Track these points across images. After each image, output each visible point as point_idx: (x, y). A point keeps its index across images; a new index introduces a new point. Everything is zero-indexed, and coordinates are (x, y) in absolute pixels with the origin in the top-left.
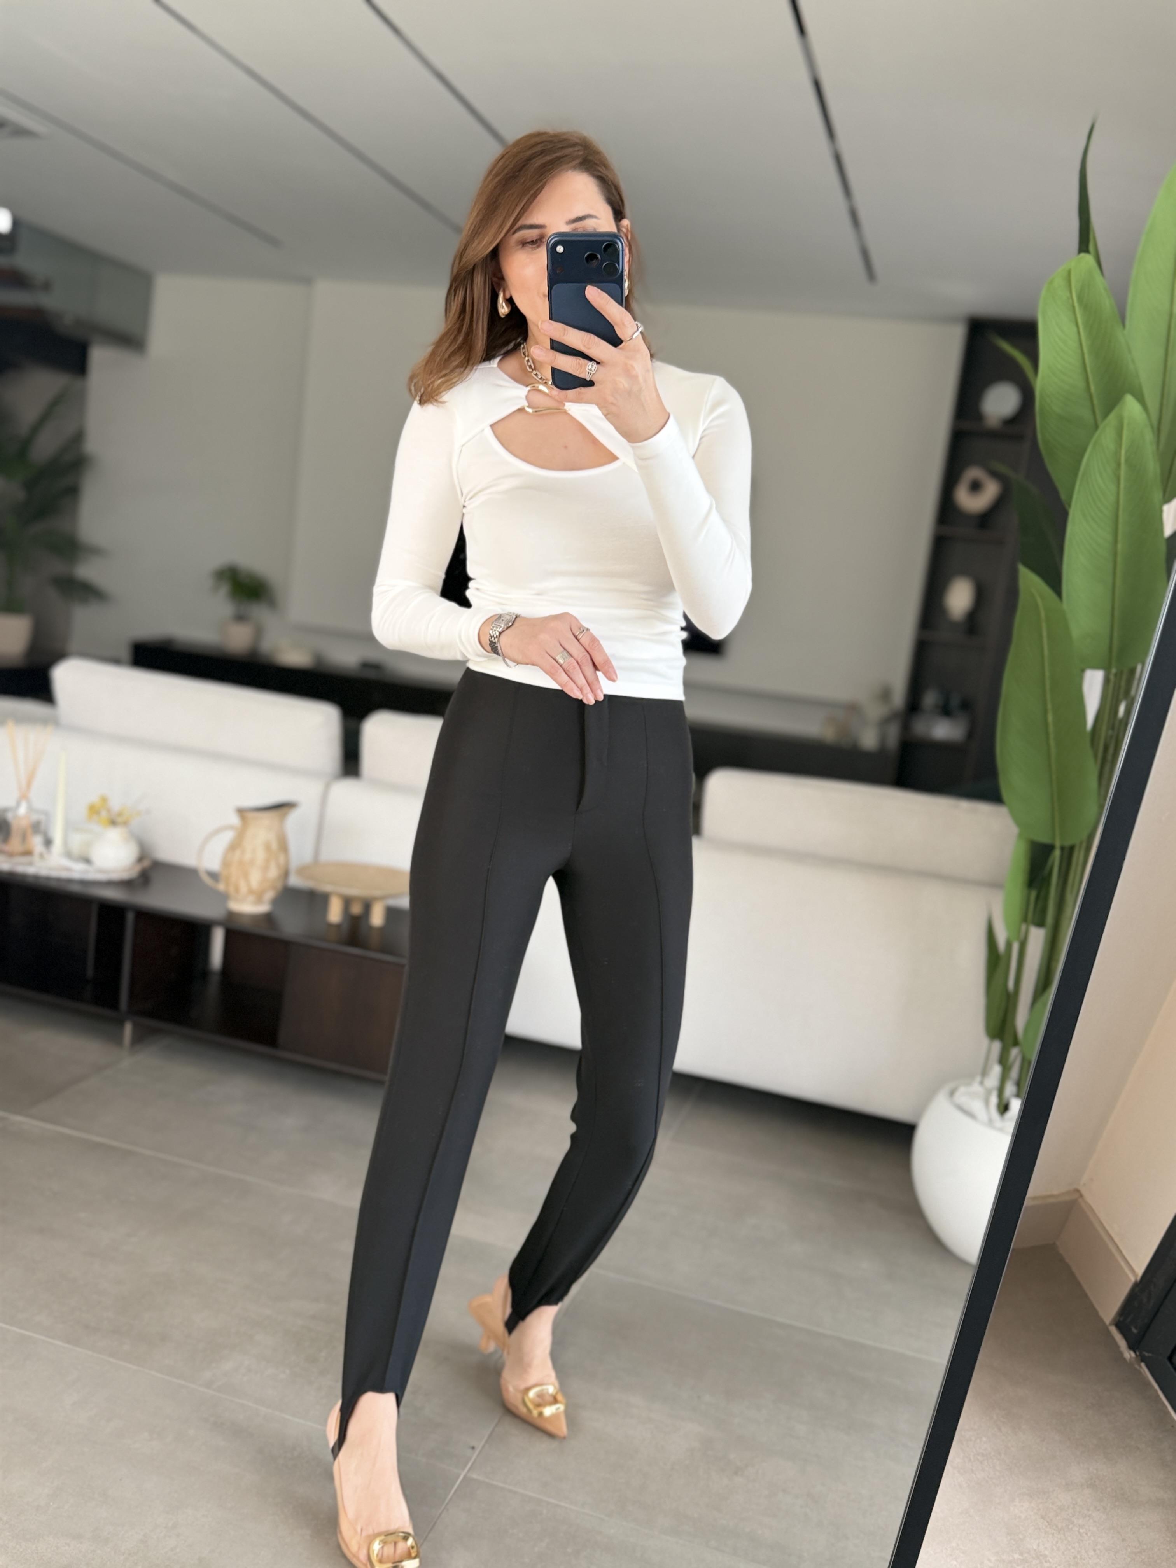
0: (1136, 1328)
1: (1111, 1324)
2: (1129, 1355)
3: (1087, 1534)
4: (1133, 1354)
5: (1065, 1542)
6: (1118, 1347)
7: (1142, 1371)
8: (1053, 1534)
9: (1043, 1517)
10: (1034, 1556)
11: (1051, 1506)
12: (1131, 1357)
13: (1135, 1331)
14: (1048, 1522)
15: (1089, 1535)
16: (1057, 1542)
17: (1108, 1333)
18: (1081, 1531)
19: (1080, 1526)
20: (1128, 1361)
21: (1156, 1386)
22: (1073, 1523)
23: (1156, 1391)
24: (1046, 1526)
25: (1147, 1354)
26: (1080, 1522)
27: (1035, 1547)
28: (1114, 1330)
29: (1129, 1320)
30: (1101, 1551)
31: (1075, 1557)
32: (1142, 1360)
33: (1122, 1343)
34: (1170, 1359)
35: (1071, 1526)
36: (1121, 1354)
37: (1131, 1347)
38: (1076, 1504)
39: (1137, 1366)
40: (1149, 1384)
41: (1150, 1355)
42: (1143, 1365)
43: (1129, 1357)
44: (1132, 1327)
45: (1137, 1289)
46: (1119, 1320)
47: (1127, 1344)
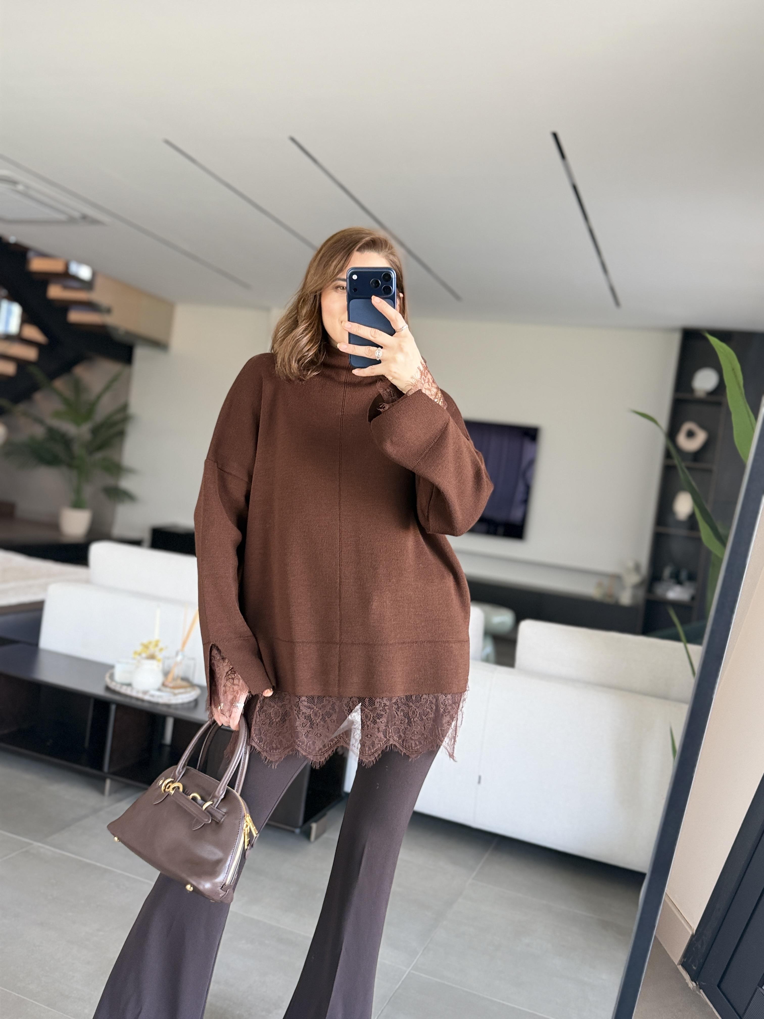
0: (695, 966)
1: (679, 964)
2: (692, 985)
4: (695, 985)
6: (685, 980)
7: (701, 995)
12: (693, 986)
13: (694, 968)
17: (678, 971)
20: (691, 988)
21: (711, 1006)
23: (712, 1008)
25: (703, 983)
28: (680, 968)
29: (690, 960)
32: (700, 989)
34: (719, 986)
36: (687, 984)
37: (693, 979)
39: (698, 992)
40: (707, 1004)
41: (705, 984)
42: (701, 991)
43: (692, 986)
44: (693, 966)
45: (694, 939)
46: (684, 961)
47: (688, 976)
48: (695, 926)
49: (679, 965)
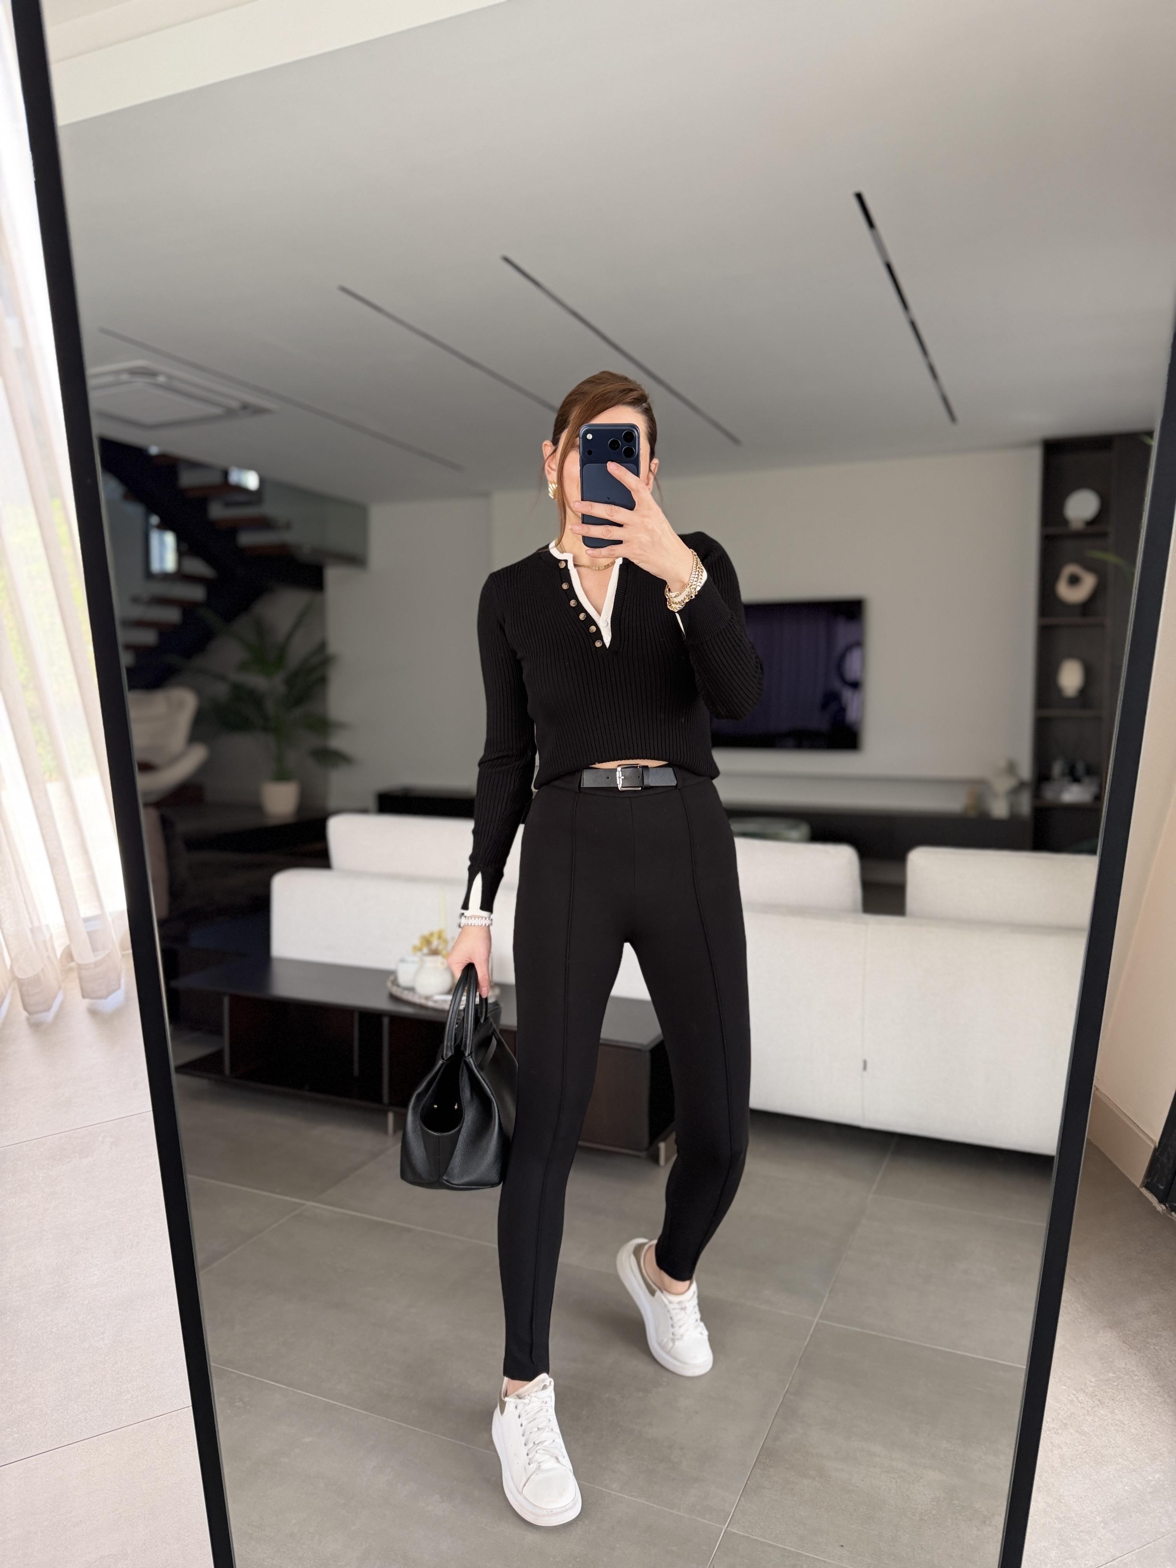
0: (1162, 1185)
4: (1164, 1207)
6: (1151, 1203)
12: (1163, 1210)
13: (1162, 1188)
17: (1141, 1193)
20: (1160, 1212)
28: (1144, 1191)
29: (1155, 1179)
32: (1172, 1211)
33: (1153, 1200)
36: (1155, 1208)
37: (1161, 1201)
39: (1169, 1216)
43: (1161, 1209)
44: (1159, 1185)
45: (1157, 1154)
46: (1147, 1182)
47: (1155, 1197)
48: (1156, 1137)
49: (1142, 1187)
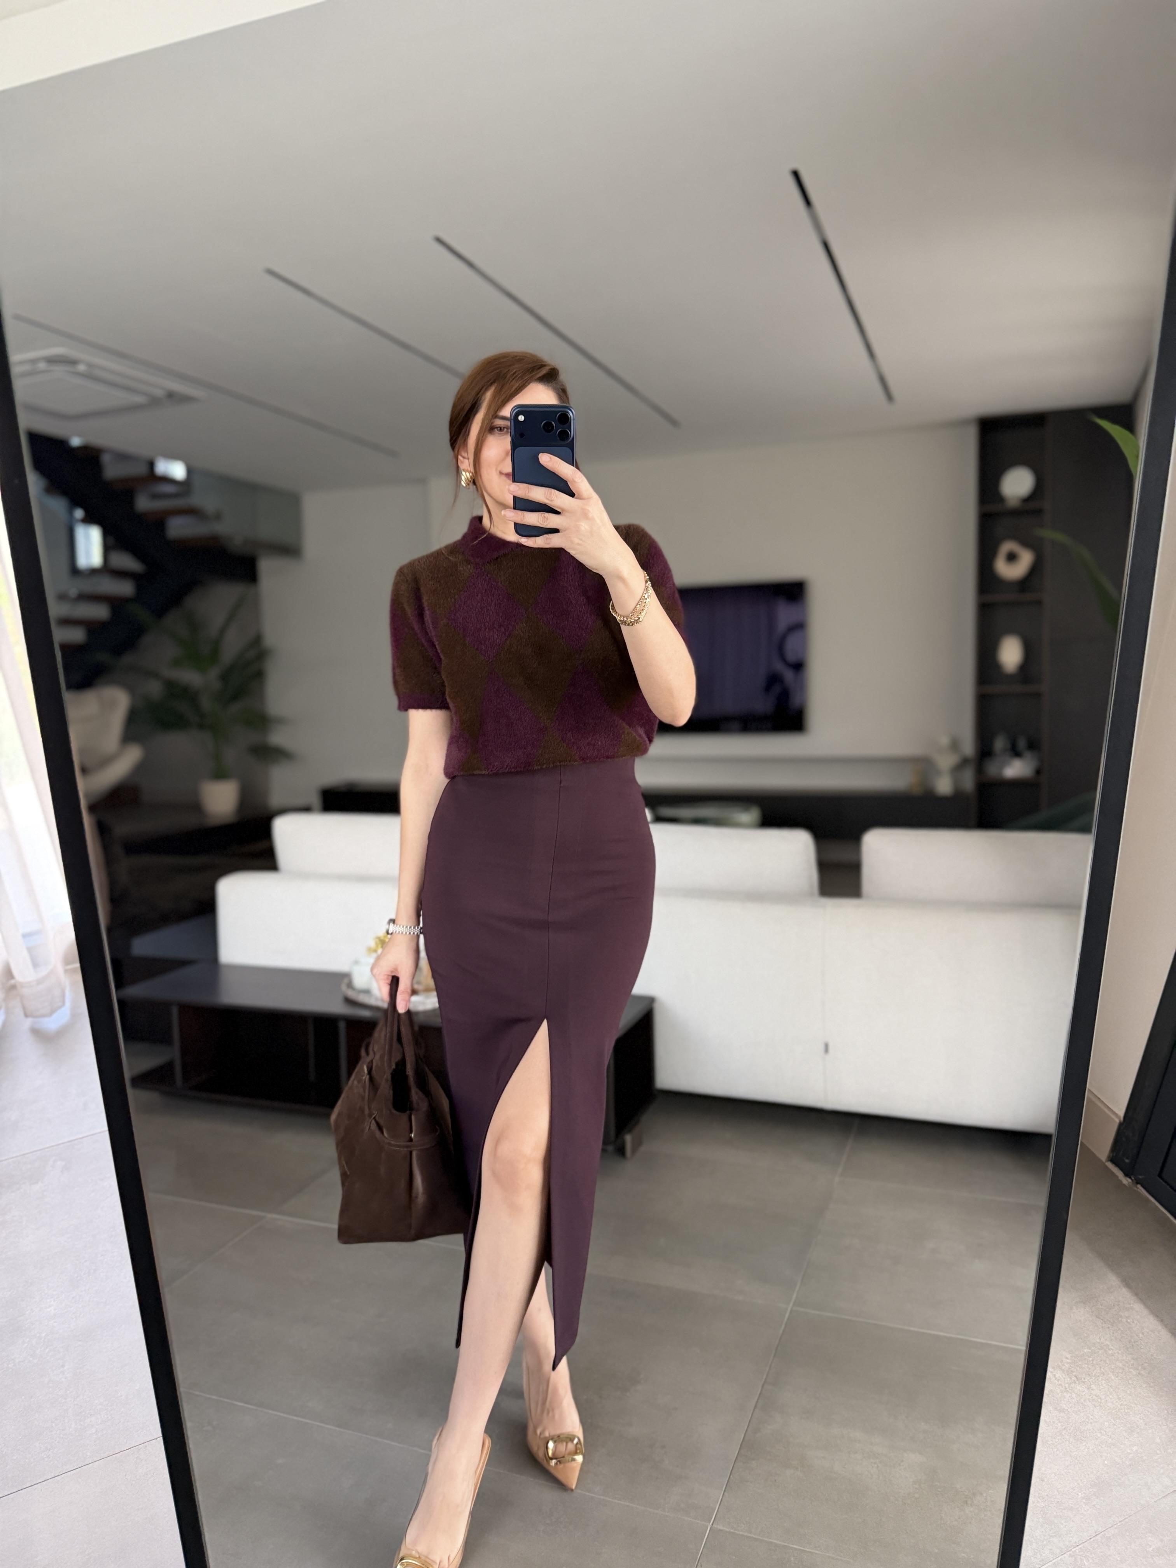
0: (1127, 1158)
1: (1107, 1161)
2: (1126, 1181)
3: (1133, 1322)
4: (1130, 1180)
5: (1119, 1332)
6: (1117, 1177)
7: (1140, 1191)
8: (1109, 1328)
9: (1097, 1317)
10: (1099, 1347)
11: (1101, 1307)
12: (1129, 1183)
13: (1127, 1161)
14: (1102, 1320)
15: (1135, 1322)
16: (1113, 1333)
17: (1107, 1167)
18: (1129, 1321)
19: (1128, 1317)
20: (1127, 1185)
21: (1153, 1200)
22: (1121, 1316)
24: (1102, 1323)
25: (1140, 1177)
26: (1126, 1314)
27: (1098, 1341)
28: (1110, 1165)
29: (1121, 1154)
30: (1148, 1333)
31: (1130, 1342)
32: (1137, 1183)
33: (1119, 1174)
34: (1160, 1175)
35: (1120, 1319)
36: (1121, 1181)
37: (1127, 1175)
38: (1119, 1301)
39: (1136, 1189)
40: (1148, 1200)
41: (1143, 1177)
42: (1139, 1186)
43: (1127, 1183)
44: (1125, 1159)
45: (1122, 1129)
46: (1113, 1156)
47: (1122, 1173)
48: (1121, 1112)
